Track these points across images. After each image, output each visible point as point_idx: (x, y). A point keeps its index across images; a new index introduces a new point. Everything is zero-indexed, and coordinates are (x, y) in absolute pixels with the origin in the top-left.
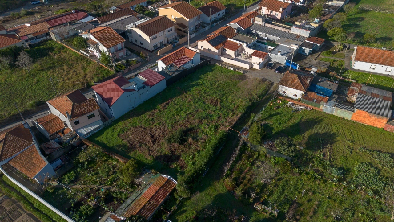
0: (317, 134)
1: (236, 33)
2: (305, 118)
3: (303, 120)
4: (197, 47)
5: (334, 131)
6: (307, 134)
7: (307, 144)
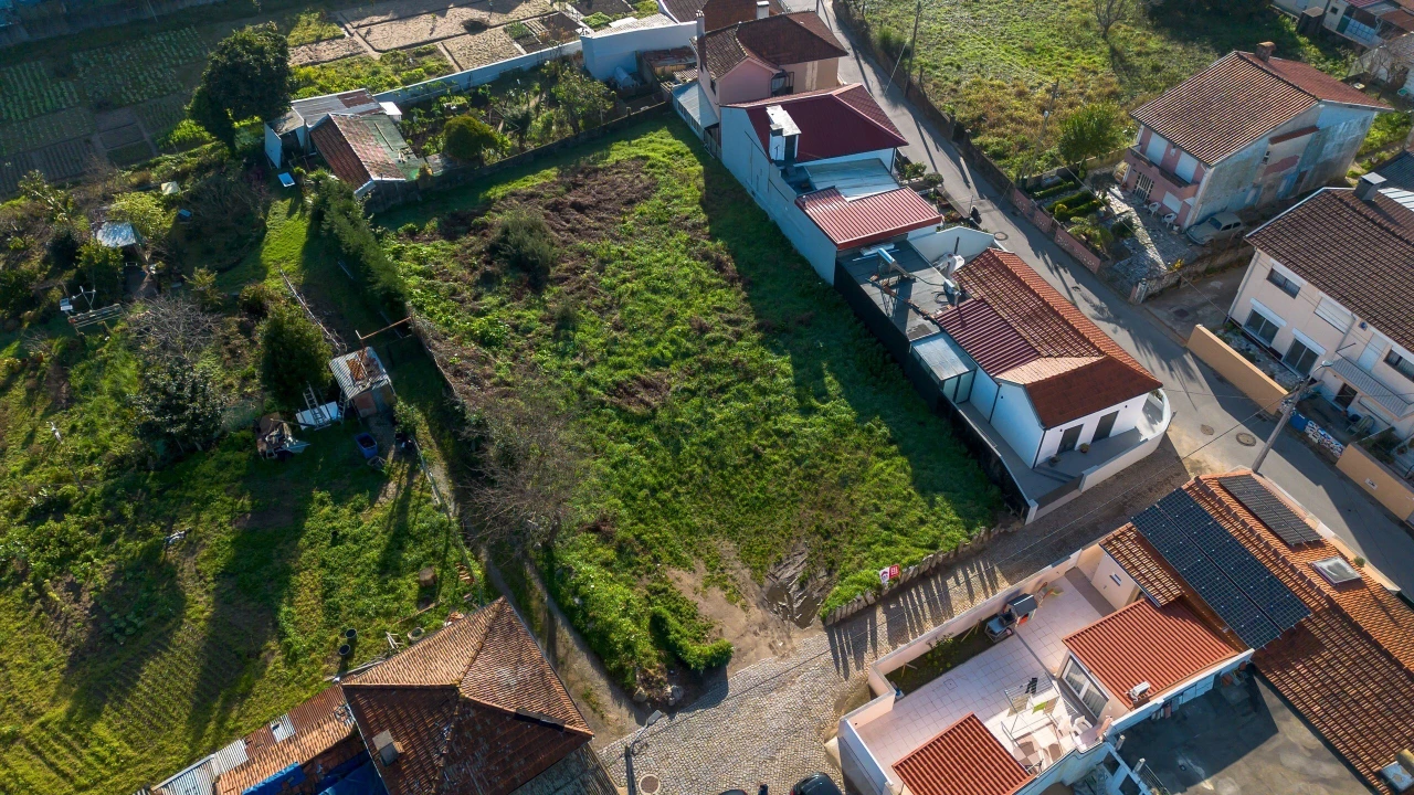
0: (161, 643)
2: (276, 663)
3: (272, 644)
5: (100, 729)
6: (200, 604)
7: (169, 573)
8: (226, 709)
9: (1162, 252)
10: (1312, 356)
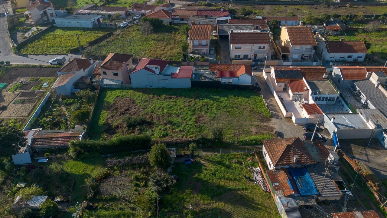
1: (324, 78)
3: (240, 192)
4: (269, 73)
8: (255, 203)
9: (211, 58)
10: (247, 55)
